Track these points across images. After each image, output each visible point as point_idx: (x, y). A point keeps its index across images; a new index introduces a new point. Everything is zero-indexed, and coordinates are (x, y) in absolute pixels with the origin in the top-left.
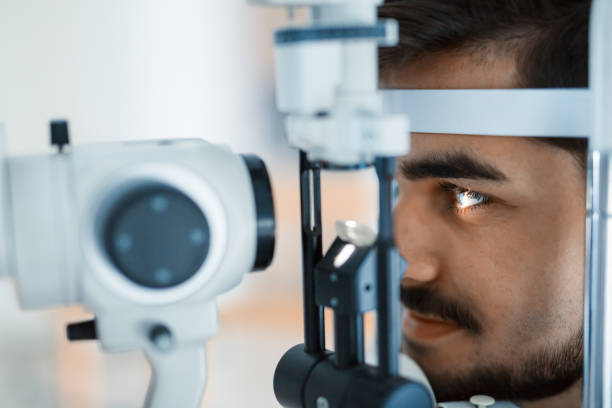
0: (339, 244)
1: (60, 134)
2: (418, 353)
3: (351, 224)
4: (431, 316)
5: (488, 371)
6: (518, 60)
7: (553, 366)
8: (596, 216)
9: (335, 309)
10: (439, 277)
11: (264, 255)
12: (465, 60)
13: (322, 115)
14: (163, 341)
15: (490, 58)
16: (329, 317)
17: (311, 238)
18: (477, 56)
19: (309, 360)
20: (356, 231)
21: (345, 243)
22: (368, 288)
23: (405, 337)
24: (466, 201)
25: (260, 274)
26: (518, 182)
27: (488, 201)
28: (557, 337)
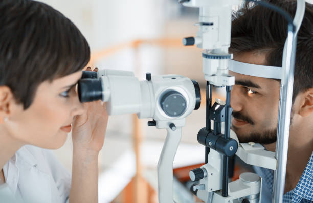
0: (216, 104)
1: (149, 77)
2: (236, 130)
3: (219, 100)
4: (241, 120)
5: (255, 134)
6: (266, 56)
7: (271, 134)
8: (282, 100)
9: (214, 120)
10: (242, 110)
11: (198, 106)
12: (252, 55)
13: (213, 75)
14: (173, 128)
15: (259, 55)
16: (212, 122)
17: (209, 101)
18: (255, 54)
19: (208, 132)
20: (221, 102)
21: (218, 104)
22: (223, 116)
23: (232, 125)
24: (250, 92)
25: (196, 111)
26: (264, 89)
27: (256, 92)
28: (272, 127)
